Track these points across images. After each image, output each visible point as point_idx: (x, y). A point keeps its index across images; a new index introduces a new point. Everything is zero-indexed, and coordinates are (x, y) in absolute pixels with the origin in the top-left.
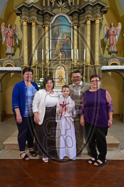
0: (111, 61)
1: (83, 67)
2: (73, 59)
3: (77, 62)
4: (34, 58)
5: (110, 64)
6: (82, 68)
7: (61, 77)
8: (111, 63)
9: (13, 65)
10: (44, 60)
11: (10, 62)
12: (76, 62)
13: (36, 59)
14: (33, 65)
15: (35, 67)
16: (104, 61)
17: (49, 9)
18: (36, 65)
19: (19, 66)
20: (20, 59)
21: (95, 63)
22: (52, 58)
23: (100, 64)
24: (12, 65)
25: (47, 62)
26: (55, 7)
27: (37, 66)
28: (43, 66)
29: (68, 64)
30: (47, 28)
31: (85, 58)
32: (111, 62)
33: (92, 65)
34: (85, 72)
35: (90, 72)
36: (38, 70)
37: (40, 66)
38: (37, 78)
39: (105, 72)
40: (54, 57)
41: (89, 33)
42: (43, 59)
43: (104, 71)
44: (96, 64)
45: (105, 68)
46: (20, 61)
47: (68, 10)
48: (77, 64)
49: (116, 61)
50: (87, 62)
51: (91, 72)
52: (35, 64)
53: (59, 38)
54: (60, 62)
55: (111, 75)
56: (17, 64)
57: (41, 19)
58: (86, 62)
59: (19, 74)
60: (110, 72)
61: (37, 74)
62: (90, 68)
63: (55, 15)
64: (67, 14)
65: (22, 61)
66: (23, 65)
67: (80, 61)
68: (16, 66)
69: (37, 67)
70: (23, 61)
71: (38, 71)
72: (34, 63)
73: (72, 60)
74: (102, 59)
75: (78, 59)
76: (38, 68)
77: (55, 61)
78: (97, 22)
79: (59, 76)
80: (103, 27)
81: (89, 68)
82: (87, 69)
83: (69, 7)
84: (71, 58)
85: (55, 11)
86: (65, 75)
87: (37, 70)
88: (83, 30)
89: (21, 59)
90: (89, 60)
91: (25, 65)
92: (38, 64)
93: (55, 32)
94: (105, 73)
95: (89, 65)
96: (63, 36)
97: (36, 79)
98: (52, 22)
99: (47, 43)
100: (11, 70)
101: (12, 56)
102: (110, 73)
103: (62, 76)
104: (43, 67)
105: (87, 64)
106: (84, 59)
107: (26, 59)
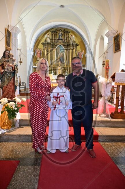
1: (68, 67)
3: (66, 66)
17: (55, 43)
22: (56, 63)
26: (58, 42)
30: (54, 51)
34: (69, 69)
41: (71, 54)
47: (63, 44)
53: (59, 55)
57: (52, 47)
63: (58, 45)
64: (63, 45)
75: (66, 64)
77: (57, 65)
78: (74, 50)
80: (77, 51)
83: (64, 42)
85: (57, 43)
86: (61, 70)
88: (69, 53)
90: (70, 65)
93: (57, 52)
96: (61, 54)
98: (56, 48)
99: (54, 57)
106: (68, 64)
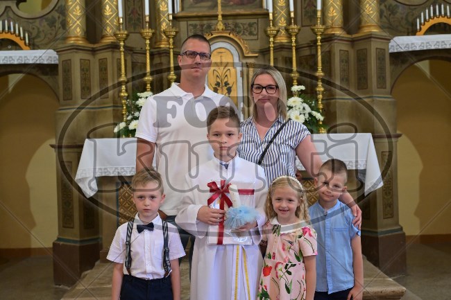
0: (427, 17)
1: (316, 41)
2: (271, 10)
3: (289, 23)
4: (108, 11)
5: (425, 28)
6: (310, 46)
7: (226, 84)
8: (428, 25)
9: (21, 43)
10: (150, 16)
11: (9, 28)
12: (282, 23)
13: (121, 15)
14: (108, 40)
15: (114, 47)
16: (398, 15)
18: (119, 39)
19: (47, 44)
20: (50, 16)
21: (363, 24)
22: (183, 9)
23: (382, 27)
24: (17, 40)
25: (164, 26)
27: (122, 43)
28: (148, 42)
29: (251, 33)
31: (319, 7)
32: (425, 20)
33: (349, 33)
34: (323, 63)
35: (342, 61)
36: (129, 58)
37: (134, 41)
38: (126, 91)
39: (403, 62)
40: (191, 6)
42: (147, 12)
43: (398, 57)
44: (366, 31)
45: (403, 43)
46: (52, 23)
48: (287, 30)
49: (446, 14)
50: (329, 22)
51: (347, 61)
52: (115, 35)
54: (220, 26)
55: (431, 71)
56: (37, 36)
58: (324, 23)
59: (44, 78)
60: (427, 62)
61: (126, 75)
62: (345, 48)
65: (58, 25)
66: (66, 38)
67: (299, 18)
68: (33, 46)
69: (122, 49)
70: (64, 25)
71: (129, 65)
72: (109, 31)
73: (267, 14)
74: (392, 10)
75: (292, 9)
76: (129, 50)
79: (218, 84)
81: (338, 48)
82: (330, 52)
84: (261, 6)
86: (242, 76)
87: (125, 61)
89: (56, 14)
90: (335, 13)
91: (72, 41)
92: (127, 35)
94: (404, 66)
95: (338, 32)
97: (122, 98)
100: (16, 62)
101: (17, 5)
102: (424, 66)
103: (231, 82)
104: (148, 48)
105: (330, 32)
106: (315, 12)
107: (75, 16)
